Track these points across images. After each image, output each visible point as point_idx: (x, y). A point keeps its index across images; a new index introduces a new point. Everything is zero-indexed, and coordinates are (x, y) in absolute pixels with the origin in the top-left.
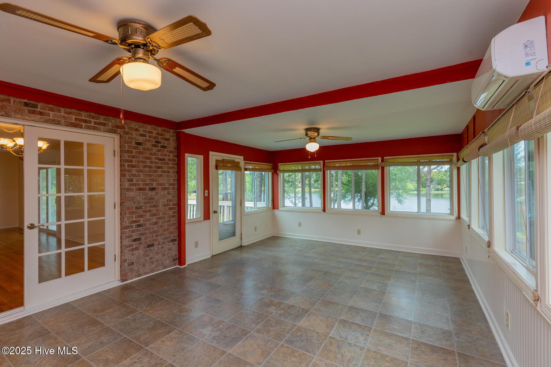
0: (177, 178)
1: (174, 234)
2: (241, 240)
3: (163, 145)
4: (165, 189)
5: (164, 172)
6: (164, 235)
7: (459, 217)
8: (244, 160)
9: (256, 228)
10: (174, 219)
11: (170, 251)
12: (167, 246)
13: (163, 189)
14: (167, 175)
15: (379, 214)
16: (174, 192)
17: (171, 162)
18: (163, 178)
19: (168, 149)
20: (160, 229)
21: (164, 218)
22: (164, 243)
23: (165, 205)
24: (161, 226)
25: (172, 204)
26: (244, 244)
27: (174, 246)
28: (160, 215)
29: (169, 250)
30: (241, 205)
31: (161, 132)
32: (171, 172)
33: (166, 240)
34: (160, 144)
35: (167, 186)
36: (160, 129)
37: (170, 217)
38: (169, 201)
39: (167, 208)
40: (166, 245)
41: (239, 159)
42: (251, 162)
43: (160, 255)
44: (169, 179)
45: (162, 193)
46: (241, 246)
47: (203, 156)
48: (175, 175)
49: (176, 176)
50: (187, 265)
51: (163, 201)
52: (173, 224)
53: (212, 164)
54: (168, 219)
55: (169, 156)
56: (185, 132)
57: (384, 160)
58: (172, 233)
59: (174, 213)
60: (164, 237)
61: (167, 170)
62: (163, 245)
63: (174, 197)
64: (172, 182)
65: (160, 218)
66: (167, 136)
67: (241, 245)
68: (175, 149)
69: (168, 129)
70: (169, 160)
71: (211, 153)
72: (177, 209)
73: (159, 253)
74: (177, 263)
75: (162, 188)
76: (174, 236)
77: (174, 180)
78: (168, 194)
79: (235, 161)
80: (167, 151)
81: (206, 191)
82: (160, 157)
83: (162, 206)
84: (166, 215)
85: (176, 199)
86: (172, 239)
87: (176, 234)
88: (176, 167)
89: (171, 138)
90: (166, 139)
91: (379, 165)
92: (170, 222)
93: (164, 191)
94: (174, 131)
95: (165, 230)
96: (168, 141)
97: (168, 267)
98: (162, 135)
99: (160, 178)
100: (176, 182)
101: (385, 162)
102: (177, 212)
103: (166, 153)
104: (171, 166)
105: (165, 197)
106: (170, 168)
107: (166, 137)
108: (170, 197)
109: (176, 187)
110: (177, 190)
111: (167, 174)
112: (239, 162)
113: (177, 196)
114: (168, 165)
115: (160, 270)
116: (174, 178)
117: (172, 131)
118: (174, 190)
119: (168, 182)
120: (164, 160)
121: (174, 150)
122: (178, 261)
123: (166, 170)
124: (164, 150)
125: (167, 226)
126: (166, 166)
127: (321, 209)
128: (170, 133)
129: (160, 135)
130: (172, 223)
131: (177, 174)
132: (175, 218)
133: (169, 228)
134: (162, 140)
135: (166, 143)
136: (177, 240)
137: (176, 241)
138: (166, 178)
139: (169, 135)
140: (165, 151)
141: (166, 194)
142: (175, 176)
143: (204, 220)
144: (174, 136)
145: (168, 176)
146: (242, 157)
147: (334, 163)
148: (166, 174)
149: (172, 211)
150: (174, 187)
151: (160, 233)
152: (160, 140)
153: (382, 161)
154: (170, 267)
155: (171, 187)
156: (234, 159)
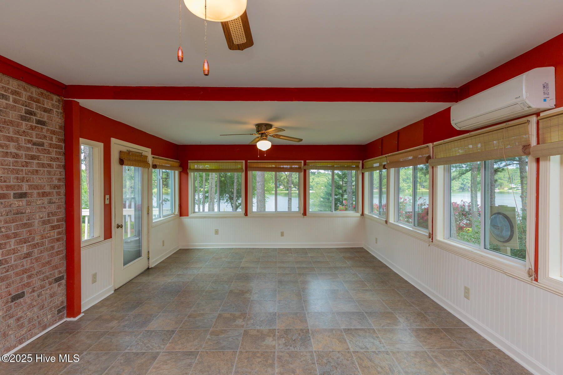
0: (64, 177)
1: (60, 269)
2: (149, 261)
3: (41, 119)
4: (44, 194)
5: (43, 165)
6: (43, 274)
7: (363, 214)
8: (152, 154)
9: (163, 242)
10: (60, 244)
11: (52, 299)
12: (48, 292)
13: (41, 195)
14: (47, 171)
15: (301, 215)
16: (59, 200)
17: (55, 150)
18: (39, 176)
19: (49, 128)
20: (35, 265)
21: (42, 244)
22: (42, 287)
23: (44, 223)
24: (37, 259)
25: (57, 220)
26: (152, 265)
27: (60, 289)
28: (36, 240)
29: (52, 296)
30: (148, 213)
31: (37, 97)
32: (54, 166)
33: (47, 281)
34: (34, 118)
35: (47, 189)
36: (34, 91)
37: (53, 241)
38: (50, 215)
39: (48, 226)
40: (47, 290)
41: (147, 151)
42: (160, 157)
43: (35, 309)
44: (52, 178)
45: (39, 202)
46: (148, 268)
47: (103, 144)
48: (61, 171)
49: (62, 173)
50: (83, 314)
51: (41, 216)
52: (58, 253)
53: (115, 157)
54: (49, 246)
55: (51, 140)
56: (80, 104)
57: (307, 164)
58: (56, 267)
59: (59, 233)
60: (42, 276)
61: (48, 162)
62: (40, 291)
63: (59, 207)
64: (56, 182)
65: (35, 246)
66: (48, 105)
67: (149, 266)
68: (60, 128)
69: (49, 94)
70: (51, 145)
71: (113, 140)
72: (64, 226)
73: (35, 306)
74: (64, 314)
75: (39, 193)
76: (60, 272)
77: (59, 180)
78: (50, 202)
79: (142, 154)
80: (48, 130)
81: (107, 197)
82: (35, 139)
83: (38, 224)
84: (46, 238)
85: (63, 210)
86: (57, 276)
87: (63, 268)
88: (62, 158)
89: (55, 110)
90: (45, 110)
91: (302, 168)
92: (53, 249)
93: (42, 198)
94: (58, 97)
95: (44, 265)
96: (49, 113)
97: (50, 325)
98: (38, 101)
99: (35, 177)
100: (62, 184)
101: (308, 165)
102: (64, 232)
103: (45, 134)
104: (54, 156)
105: (45, 208)
106: (52, 159)
107: (45, 106)
108: (53, 208)
109: (63, 190)
110: (64, 197)
111: (48, 169)
112: (147, 156)
113: (64, 206)
114: (49, 154)
115: (36, 334)
116: (59, 177)
117: (55, 97)
118: (59, 197)
119: (48, 183)
120: (42, 145)
121: (59, 130)
122: (65, 311)
123: (45, 162)
124: (42, 128)
125: (47, 257)
126: (46, 155)
127: (242, 213)
128: (52, 100)
129: (34, 102)
130: (56, 250)
131: (64, 170)
132: (61, 242)
133: (51, 261)
134: (39, 110)
135: (45, 117)
136: (65, 277)
137: (63, 279)
138: (46, 176)
139: (50, 104)
140: (44, 131)
141: (46, 203)
142: (60, 173)
143: (105, 239)
144: (58, 106)
145: (49, 173)
146: (149, 150)
147: (258, 163)
148: (46, 169)
149: (56, 231)
150: (59, 191)
151: (34, 272)
152: (34, 110)
153: (305, 164)
154: (53, 324)
155: (55, 191)
156: (141, 152)
